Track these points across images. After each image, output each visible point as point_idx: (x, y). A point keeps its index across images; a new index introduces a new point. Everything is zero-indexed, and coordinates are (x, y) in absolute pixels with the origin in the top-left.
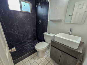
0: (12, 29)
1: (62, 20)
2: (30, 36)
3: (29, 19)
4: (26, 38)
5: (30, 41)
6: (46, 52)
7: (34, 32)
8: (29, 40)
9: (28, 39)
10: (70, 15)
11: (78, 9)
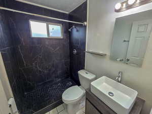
0: (34, 64)
1: (106, 55)
2: (59, 72)
3: (58, 48)
4: (54, 75)
5: (60, 80)
6: (81, 105)
7: (66, 65)
8: (58, 78)
9: (56, 77)
10: (125, 41)
11: (138, 32)
